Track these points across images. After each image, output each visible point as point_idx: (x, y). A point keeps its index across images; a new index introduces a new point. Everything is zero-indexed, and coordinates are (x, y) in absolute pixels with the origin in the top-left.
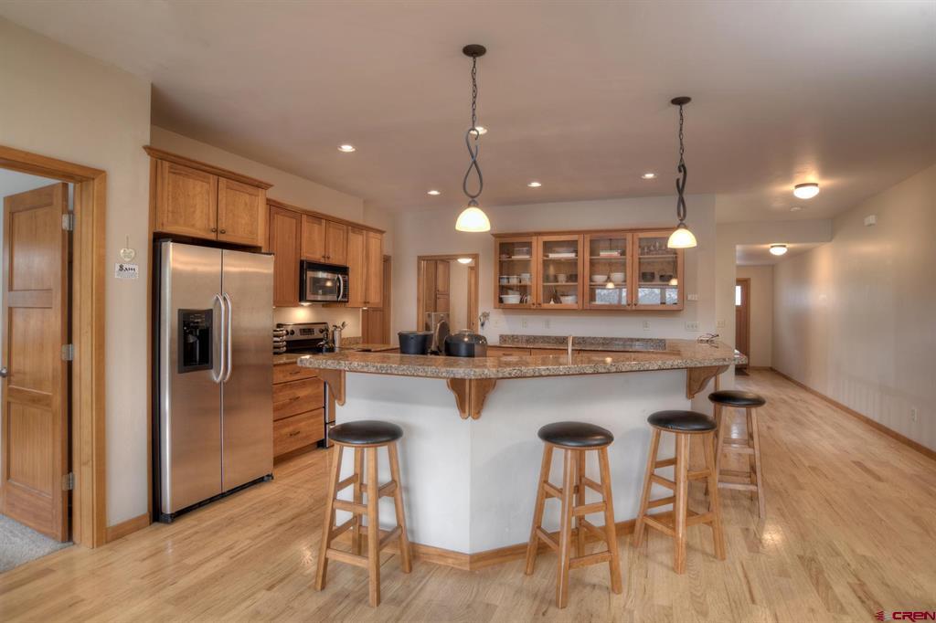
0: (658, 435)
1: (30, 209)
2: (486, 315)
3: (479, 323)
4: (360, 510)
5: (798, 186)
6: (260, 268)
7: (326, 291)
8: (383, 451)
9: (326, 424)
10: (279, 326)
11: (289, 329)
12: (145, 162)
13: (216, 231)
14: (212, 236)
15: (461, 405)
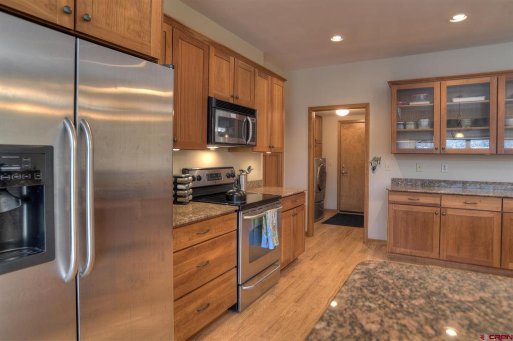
2: (377, 160)
3: (370, 167)
9: (238, 285)
10: (185, 171)
11: (196, 174)
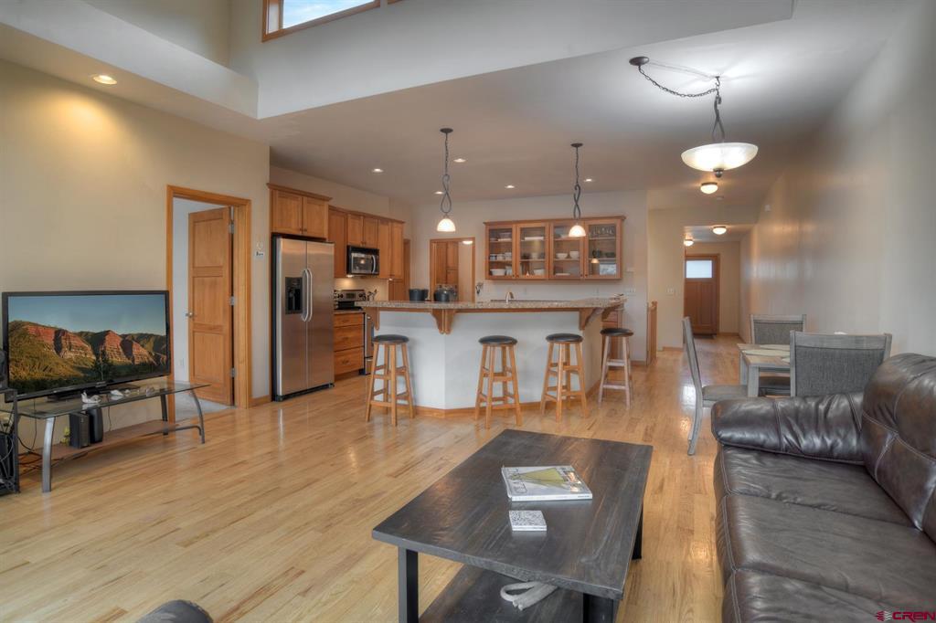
0: (552, 348)
1: (207, 221)
2: (481, 285)
3: (476, 291)
4: (388, 378)
5: (703, 184)
6: (325, 251)
7: (361, 267)
8: (399, 346)
9: (365, 358)
10: (336, 291)
11: (339, 293)
12: (267, 192)
13: (302, 230)
14: (300, 233)
15: (440, 326)
